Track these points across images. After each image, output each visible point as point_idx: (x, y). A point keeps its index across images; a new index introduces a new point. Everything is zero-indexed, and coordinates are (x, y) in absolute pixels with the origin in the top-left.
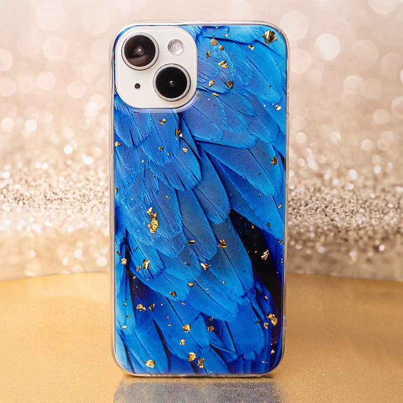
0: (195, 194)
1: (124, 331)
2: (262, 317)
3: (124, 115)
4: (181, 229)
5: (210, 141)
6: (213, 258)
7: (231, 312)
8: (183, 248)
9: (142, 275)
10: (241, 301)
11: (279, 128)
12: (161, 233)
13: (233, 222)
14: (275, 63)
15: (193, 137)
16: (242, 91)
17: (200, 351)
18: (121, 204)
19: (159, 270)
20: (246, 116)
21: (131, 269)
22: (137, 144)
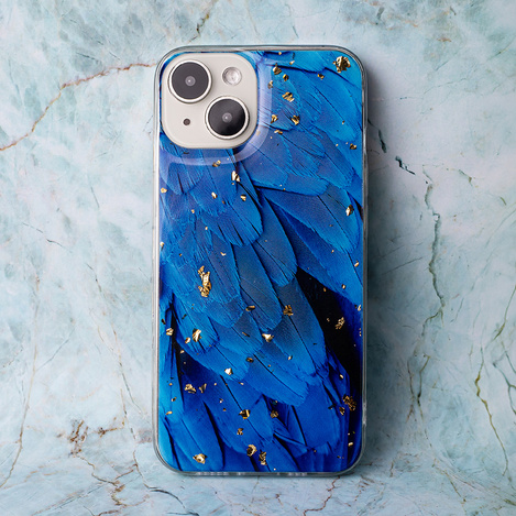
0: (255, 250)
4: (238, 292)
6: (277, 327)
7: (299, 394)
8: (241, 315)
9: (192, 348)
11: (355, 171)
13: (300, 284)
14: (349, 94)
16: (310, 128)
17: (261, 443)
19: (212, 342)
21: (178, 341)
22: (186, 191)
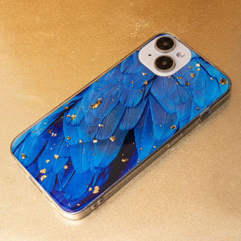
0: (125, 110)
1: (31, 134)
2: (93, 184)
3: (133, 60)
4: (103, 117)
5: (155, 97)
6: (102, 140)
7: (83, 169)
8: (95, 125)
9: (66, 120)
10: (92, 169)
11: (190, 117)
12: (94, 112)
13: (127, 134)
14: (215, 92)
15: (150, 89)
16: (189, 91)
17: (49, 172)
18: (92, 87)
19: (75, 124)
20: (181, 100)
21: (65, 113)
22: (125, 73)
